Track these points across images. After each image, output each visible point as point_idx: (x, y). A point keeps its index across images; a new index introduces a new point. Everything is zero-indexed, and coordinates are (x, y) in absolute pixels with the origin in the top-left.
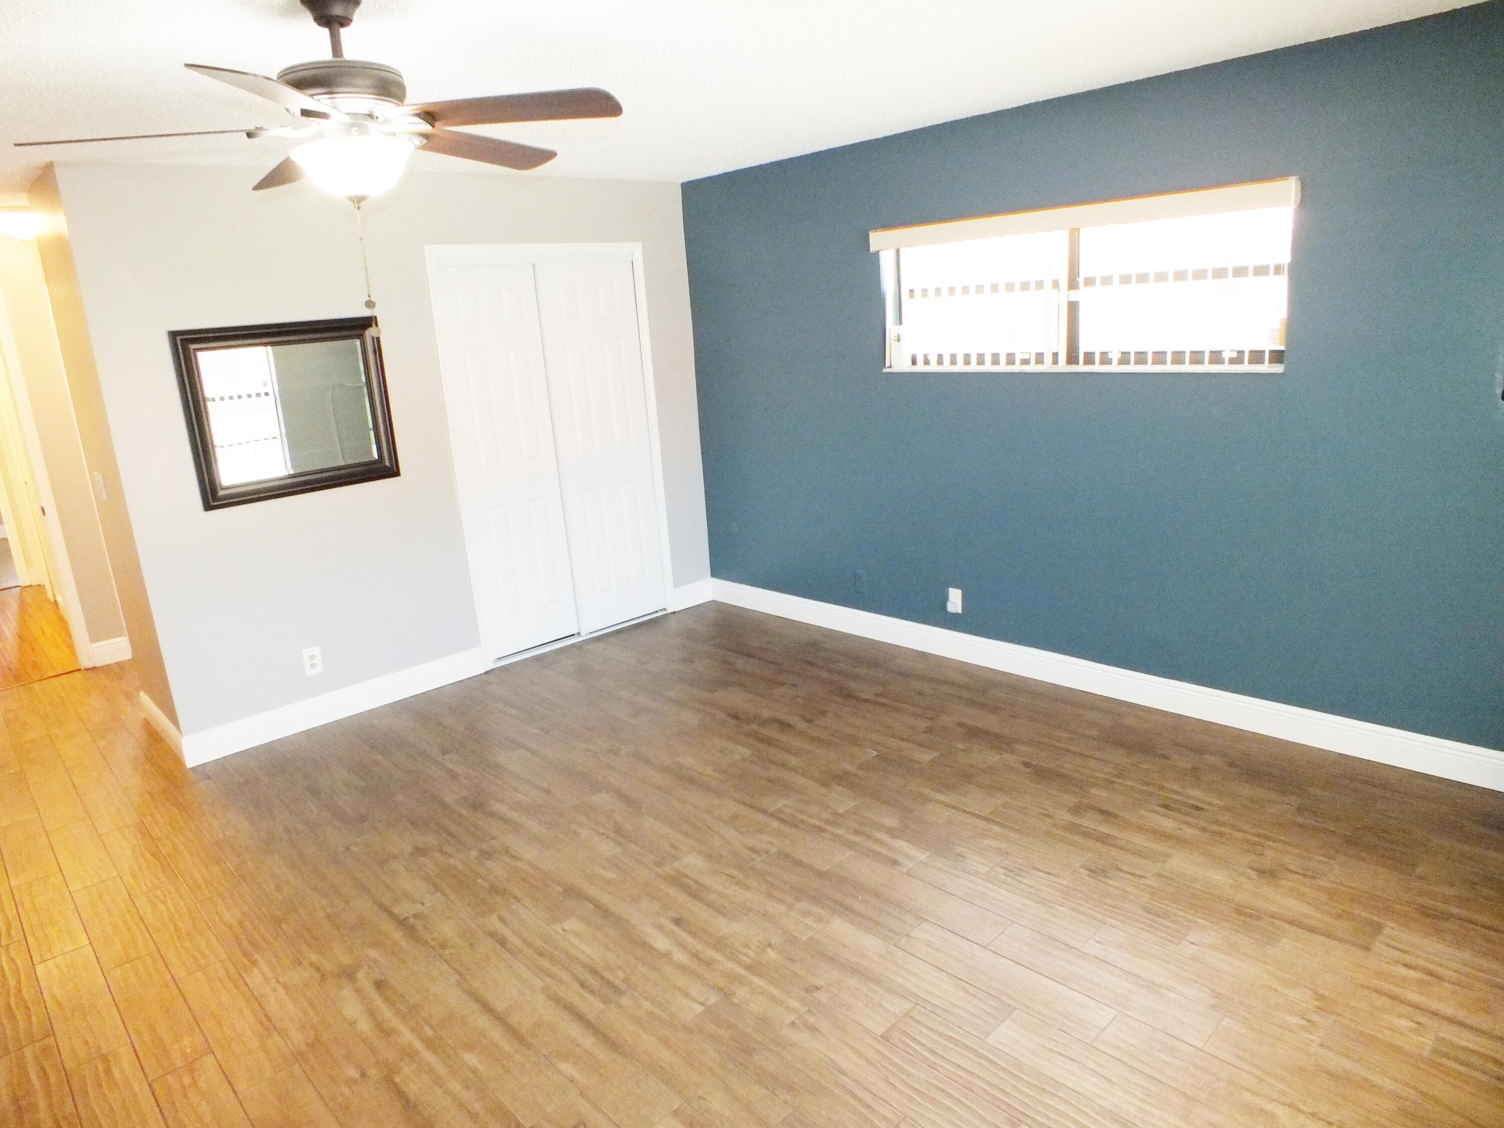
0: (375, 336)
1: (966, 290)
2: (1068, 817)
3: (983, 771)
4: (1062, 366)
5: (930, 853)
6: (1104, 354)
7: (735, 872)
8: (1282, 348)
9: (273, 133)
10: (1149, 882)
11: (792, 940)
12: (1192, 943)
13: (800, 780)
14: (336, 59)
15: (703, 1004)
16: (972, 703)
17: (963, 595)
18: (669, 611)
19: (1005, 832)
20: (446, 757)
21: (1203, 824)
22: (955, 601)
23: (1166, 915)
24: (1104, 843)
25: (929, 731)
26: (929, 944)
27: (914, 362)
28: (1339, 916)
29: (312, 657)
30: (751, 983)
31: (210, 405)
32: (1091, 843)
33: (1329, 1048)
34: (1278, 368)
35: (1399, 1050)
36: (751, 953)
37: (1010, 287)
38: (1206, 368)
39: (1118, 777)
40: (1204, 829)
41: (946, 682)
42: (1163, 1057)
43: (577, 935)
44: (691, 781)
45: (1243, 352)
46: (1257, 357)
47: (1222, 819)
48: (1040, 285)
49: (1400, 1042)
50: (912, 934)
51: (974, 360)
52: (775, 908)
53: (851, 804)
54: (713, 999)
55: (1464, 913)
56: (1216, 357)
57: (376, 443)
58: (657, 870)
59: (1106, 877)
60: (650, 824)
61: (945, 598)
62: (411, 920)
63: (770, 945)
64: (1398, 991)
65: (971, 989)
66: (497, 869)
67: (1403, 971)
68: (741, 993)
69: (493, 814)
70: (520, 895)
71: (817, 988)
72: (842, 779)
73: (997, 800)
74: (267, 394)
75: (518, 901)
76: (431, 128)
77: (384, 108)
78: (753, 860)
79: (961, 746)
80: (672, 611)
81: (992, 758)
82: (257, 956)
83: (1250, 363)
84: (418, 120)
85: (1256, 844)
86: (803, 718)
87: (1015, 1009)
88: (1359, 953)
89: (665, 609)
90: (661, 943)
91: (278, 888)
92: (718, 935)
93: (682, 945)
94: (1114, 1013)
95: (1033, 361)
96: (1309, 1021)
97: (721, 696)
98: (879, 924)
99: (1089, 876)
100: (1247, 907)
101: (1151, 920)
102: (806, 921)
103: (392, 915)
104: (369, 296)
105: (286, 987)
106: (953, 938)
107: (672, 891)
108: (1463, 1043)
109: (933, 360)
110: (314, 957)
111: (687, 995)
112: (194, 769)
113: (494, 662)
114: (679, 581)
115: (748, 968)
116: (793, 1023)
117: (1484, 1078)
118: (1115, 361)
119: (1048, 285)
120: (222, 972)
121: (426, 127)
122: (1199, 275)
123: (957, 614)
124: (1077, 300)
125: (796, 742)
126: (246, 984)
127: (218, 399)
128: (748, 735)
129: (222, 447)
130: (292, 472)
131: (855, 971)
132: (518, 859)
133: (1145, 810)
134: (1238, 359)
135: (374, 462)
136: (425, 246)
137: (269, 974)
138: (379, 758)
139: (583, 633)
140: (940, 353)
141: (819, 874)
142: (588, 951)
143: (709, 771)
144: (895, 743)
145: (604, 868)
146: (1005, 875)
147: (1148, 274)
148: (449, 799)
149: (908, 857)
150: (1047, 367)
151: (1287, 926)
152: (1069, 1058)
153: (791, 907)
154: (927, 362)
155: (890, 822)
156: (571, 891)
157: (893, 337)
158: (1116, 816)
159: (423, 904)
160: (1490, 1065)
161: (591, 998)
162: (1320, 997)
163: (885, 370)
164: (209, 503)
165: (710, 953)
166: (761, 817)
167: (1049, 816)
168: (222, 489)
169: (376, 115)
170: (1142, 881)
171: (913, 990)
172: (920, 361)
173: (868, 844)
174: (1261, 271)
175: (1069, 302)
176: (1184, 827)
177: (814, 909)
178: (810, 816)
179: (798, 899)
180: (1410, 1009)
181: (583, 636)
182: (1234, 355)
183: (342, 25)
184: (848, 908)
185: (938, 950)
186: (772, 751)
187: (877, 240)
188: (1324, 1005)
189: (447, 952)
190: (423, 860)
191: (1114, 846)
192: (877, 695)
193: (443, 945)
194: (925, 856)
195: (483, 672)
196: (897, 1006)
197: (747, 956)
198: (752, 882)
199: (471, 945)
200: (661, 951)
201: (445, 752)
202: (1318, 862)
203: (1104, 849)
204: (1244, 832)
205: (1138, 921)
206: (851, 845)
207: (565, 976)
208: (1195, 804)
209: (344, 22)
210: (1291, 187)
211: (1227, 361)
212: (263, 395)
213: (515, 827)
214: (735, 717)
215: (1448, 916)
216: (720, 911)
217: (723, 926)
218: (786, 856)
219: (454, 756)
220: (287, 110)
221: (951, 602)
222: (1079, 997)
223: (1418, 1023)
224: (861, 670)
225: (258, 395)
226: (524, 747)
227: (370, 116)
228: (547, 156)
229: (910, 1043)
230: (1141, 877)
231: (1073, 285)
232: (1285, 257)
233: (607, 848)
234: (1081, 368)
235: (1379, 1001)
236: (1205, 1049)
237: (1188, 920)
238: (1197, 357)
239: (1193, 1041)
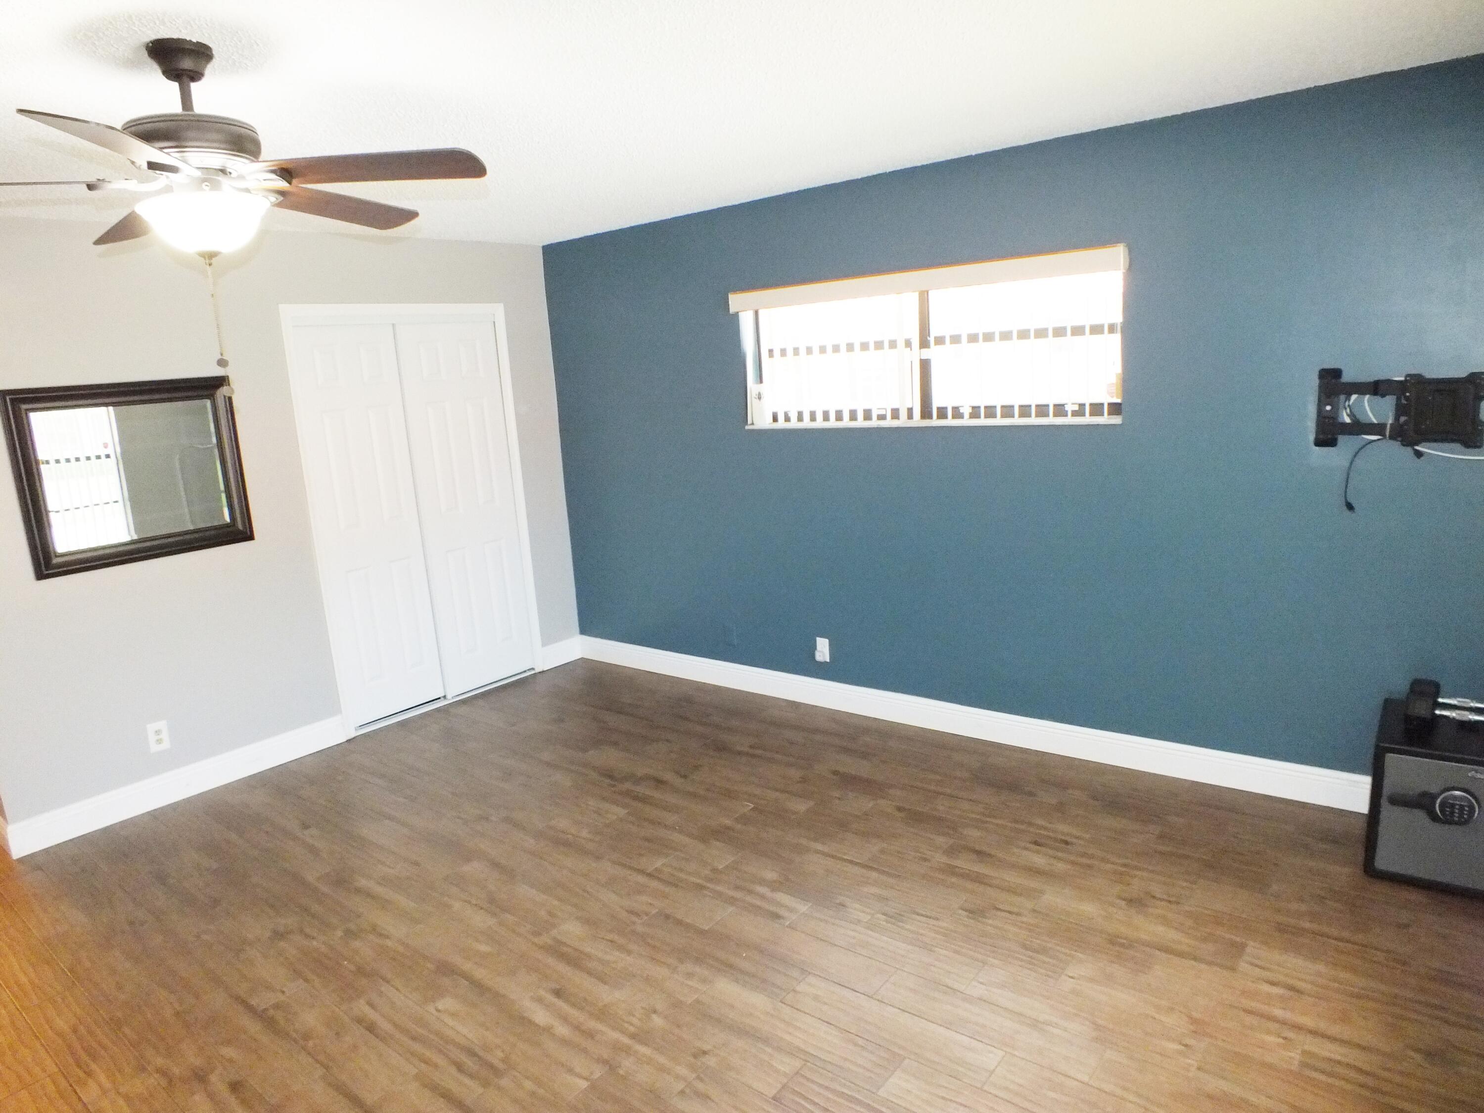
0: (228, 395)
1: (823, 350)
2: (944, 859)
3: (857, 816)
4: (917, 421)
5: (811, 904)
6: (956, 409)
7: (616, 937)
8: (1119, 401)
9: (118, 185)
10: (1025, 919)
11: (677, 1005)
12: (1070, 977)
13: (677, 837)
14: (186, 113)
15: (586, 1079)
16: (846, 750)
17: (830, 645)
18: (538, 670)
19: (884, 878)
20: (306, 832)
21: (1072, 858)
22: (823, 650)
23: (1044, 951)
24: (981, 883)
25: (804, 780)
26: (816, 998)
27: (775, 419)
28: (1204, 940)
29: (158, 732)
30: (636, 1052)
31: (43, 468)
32: (969, 885)
33: (1206, 1071)
34: (1117, 420)
35: (1270, 1066)
36: (635, 1021)
37: (865, 346)
38: (1051, 420)
39: (989, 817)
40: (1073, 863)
41: (816, 731)
42: (1052, 1094)
43: (453, 1015)
44: (567, 844)
45: (1084, 405)
46: (1097, 409)
47: (1091, 851)
48: (893, 344)
49: (1269, 1059)
50: (798, 988)
51: (832, 416)
52: (659, 972)
53: (730, 859)
54: (598, 1072)
55: (1315, 927)
56: (1060, 410)
57: (228, 505)
58: (536, 940)
59: (986, 917)
60: (524, 891)
61: (814, 647)
62: (271, 1012)
63: (655, 1012)
64: (1264, 1008)
65: (860, 1042)
66: (364, 949)
67: (1266, 988)
68: (627, 1064)
69: (358, 891)
70: (389, 976)
71: (705, 1053)
72: (721, 834)
73: (875, 846)
74: (108, 456)
75: (388, 982)
76: (288, 185)
77: (238, 164)
78: (634, 923)
79: (836, 794)
80: (541, 670)
81: (866, 804)
82: (93, 1066)
83: (1091, 415)
84: (273, 176)
85: (1121, 874)
86: (677, 773)
87: (905, 1058)
88: (1225, 973)
89: (533, 669)
90: (541, 1017)
91: (119, 987)
92: (600, 1004)
93: (565, 1019)
94: (1001, 1053)
95: (889, 416)
96: (1186, 1046)
97: (596, 756)
98: (764, 981)
99: (968, 917)
100: (1121, 938)
101: (1031, 957)
102: (690, 983)
103: (250, 1009)
104: (222, 355)
105: (127, 1098)
106: (838, 989)
107: (551, 961)
108: (1327, 1054)
109: (794, 417)
110: (160, 1061)
111: (570, 1071)
112: (21, 860)
113: (356, 730)
114: (548, 639)
115: (633, 1036)
116: (682, 1092)
117: (1348, 1087)
118: (967, 416)
119: (901, 344)
120: (51, 1088)
121: (282, 184)
122: (1041, 333)
123: (826, 662)
124: (929, 358)
125: (672, 799)
126: (80, 1099)
127: (52, 462)
128: (621, 793)
129: (57, 512)
130: (135, 537)
131: (742, 1031)
132: (387, 937)
133: (1018, 847)
134: (1080, 412)
135: (227, 526)
136: (280, 305)
137: (107, 1085)
138: (233, 837)
139: (449, 697)
140: (800, 410)
141: (702, 933)
142: (465, 1031)
143: (585, 833)
144: (772, 795)
145: (477, 941)
146: (887, 922)
147: (994, 333)
148: (310, 877)
149: (791, 910)
150: (903, 422)
151: (1158, 952)
152: (961, 1104)
153: (675, 970)
154: (787, 419)
155: (770, 875)
156: (446, 969)
157: (754, 395)
158: (990, 855)
159: (283, 992)
160: (1353, 1074)
161: (467, 1081)
162: (1193, 1021)
163: (747, 427)
164: (41, 570)
165: (593, 1024)
166: (641, 879)
167: (925, 860)
168: (56, 556)
169: (228, 170)
170: (1019, 918)
171: (802, 1046)
172: (781, 418)
173: (749, 898)
174: (1097, 330)
175: (921, 360)
176: (1052, 861)
177: (698, 969)
178: (690, 874)
179: (681, 961)
180: (1277, 1026)
181: (449, 700)
182: (1076, 408)
183: (193, 79)
184: (731, 966)
185: (825, 1004)
186: (647, 809)
187: (736, 301)
188: (1199, 1027)
189: (311, 1044)
190: (282, 944)
191: (990, 886)
192: (751, 747)
193: (306, 1037)
194: (806, 907)
195: (345, 740)
196: (786, 1065)
197: (632, 1024)
198: (633, 947)
199: (337, 1034)
200: (542, 1025)
201: (305, 826)
202: (1183, 888)
203: (981, 888)
204: (1113, 863)
205: (1017, 958)
206: (732, 901)
207: (440, 1061)
208: (1063, 838)
209: (196, 76)
210: (1118, 254)
211: (1070, 414)
212: (103, 457)
213: (384, 904)
214: (611, 777)
215: (1300, 932)
216: (602, 979)
217: (606, 995)
218: (667, 917)
219: (314, 831)
220: (133, 163)
221: (820, 651)
222: (966, 1040)
223: (1285, 1038)
224: (735, 723)
225: (98, 457)
226: (390, 818)
227: (223, 171)
228: (408, 216)
229: (803, 1102)
230: (1018, 914)
231: (924, 344)
232: (1118, 318)
233: (481, 920)
234: (935, 422)
235: (1249, 1020)
236: (1091, 1083)
237: (1065, 954)
238: (1042, 410)
239: (1079, 1076)
